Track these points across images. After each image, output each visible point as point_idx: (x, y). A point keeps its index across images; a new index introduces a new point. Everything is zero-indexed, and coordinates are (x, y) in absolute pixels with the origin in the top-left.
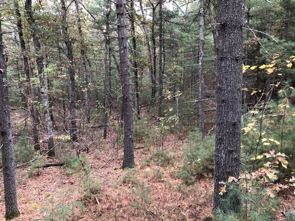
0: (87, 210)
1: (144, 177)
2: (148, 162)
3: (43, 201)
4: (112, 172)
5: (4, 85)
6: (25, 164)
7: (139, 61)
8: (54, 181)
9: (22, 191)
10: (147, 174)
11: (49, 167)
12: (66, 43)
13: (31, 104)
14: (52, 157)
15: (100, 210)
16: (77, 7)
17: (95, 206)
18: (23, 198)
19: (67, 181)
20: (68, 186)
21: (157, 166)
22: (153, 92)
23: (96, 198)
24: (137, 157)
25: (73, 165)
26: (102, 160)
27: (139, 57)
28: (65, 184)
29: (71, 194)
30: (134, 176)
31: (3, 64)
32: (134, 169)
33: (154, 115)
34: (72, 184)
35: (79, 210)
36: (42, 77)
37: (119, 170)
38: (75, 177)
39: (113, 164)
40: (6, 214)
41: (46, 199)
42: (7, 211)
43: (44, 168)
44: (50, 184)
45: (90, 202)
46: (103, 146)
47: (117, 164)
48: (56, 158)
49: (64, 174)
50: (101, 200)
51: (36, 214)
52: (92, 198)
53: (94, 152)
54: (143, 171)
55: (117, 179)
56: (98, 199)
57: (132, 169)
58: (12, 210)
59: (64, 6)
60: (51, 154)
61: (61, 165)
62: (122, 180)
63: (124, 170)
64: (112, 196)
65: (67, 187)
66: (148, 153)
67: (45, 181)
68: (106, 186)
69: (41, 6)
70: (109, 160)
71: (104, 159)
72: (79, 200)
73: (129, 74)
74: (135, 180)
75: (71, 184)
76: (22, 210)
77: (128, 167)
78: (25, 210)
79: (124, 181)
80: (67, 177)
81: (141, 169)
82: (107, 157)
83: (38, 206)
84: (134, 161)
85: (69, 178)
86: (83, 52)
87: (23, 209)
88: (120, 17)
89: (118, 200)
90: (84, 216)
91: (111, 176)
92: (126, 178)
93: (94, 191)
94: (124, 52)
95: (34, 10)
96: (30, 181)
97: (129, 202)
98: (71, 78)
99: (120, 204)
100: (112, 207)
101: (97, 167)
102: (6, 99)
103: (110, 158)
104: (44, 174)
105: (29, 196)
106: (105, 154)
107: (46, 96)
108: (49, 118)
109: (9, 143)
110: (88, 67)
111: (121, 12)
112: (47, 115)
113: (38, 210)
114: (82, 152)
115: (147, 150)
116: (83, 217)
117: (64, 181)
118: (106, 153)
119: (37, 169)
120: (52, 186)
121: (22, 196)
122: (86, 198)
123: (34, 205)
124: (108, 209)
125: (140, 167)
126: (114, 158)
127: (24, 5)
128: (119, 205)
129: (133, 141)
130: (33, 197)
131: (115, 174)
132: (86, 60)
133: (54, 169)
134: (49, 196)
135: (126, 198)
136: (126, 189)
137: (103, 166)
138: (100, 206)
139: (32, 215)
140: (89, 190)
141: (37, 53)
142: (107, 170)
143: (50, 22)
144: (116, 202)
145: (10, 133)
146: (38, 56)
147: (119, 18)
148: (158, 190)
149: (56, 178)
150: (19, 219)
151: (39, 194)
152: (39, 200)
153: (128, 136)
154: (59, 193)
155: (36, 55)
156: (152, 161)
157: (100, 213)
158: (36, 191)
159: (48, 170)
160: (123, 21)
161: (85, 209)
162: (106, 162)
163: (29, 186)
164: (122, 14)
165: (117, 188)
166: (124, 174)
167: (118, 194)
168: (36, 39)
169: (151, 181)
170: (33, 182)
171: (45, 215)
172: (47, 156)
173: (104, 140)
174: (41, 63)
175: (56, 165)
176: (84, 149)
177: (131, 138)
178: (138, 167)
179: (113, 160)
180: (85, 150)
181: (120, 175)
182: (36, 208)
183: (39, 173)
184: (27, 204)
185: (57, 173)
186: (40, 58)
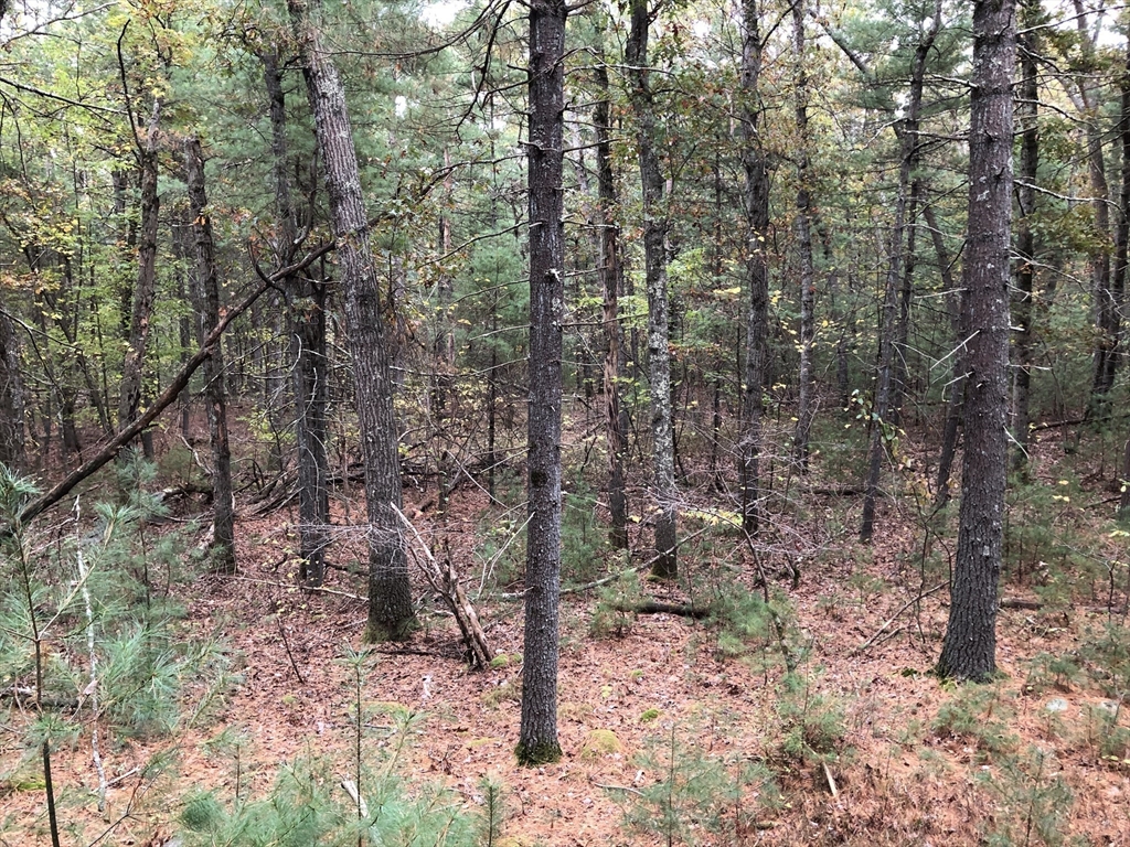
0: (788, 805)
1: (1038, 732)
2: (1059, 670)
3: (634, 731)
4: (893, 682)
5: (555, 323)
6: (579, 587)
7: (1045, 232)
8: (669, 669)
9: (569, 678)
10: (1052, 723)
11: (656, 616)
12: (749, 170)
13: (612, 387)
14: (665, 581)
15: (838, 820)
16: (800, 30)
17: (818, 797)
18: (570, 703)
19: (717, 679)
20: (720, 698)
21: (1107, 700)
22: (1102, 364)
23: (826, 767)
24: (1006, 640)
25: (743, 625)
26: (853, 627)
27: (1047, 214)
28: (707, 686)
29: (728, 727)
30: (991, 720)
31: (556, 253)
32: (992, 688)
33: (1102, 470)
34: (735, 691)
35: (756, 794)
36: (659, 294)
37: (924, 679)
38: (744, 671)
39: (897, 649)
40: (521, 743)
41: (642, 726)
42: (523, 735)
43: (640, 616)
44: (657, 676)
45: (798, 777)
46: (854, 569)
47: (917, 655)
48: (678, 587)
49: (706, 651)
50: (847, 781)
51: (611, 770)
52: (807, 762)
53: (819, 590)
54: (1037, 705)
55: (914, 713)
56: (833, 773)
57: (981, 687)
58: (540, 735)
59: (753, 33)
60: (665, 570)
61: (699, 615)
62: (936, 721)
63: (944, 683)
64: (890, 775)
65: (715, 701)
66: (1062, 633)
67: (640, 662)
68: (866, 732)
69: (679, 45)
70: (882, 631)
71: (859, 624)
72: (758, 760)
73: (1005, 287)
74: (996, 737)
75: (731, 693)
76: (566, 743)
77: (962, 673)
78: (578, 746)
79: (942, 728)
80: (718, 664)
81: (1025, 694)
82: (872, 619)
83: (618, 746)
84: (993, 654)
85: (723, 670)
86: (805, 201)
87: (569, 742)
88: (988, 51)
89: (915, 800)
90: (775, 824)
91: (885, 694)
92: (954, 716)
93: (820, 740)
94: (992, 197)
95: (655, 61)
96: (592, 652)
97: (965, 819)
98: (755, 301)
99: (926, 818)
100: (888, 819)
101: (830, 649)
102: (556, 369)
103: (885, 625)
104: (639, 637)
105: (590, 700)
106: (864, 606)
107: (664, 362)
108: (668, 441)
109: (550, 509)
110: (818, 256)
111: (996, 33)
112: (661, 431)
113: (617, 756)
114: (774, 582)
115: (1056, 620)
116: (771, 827)
117: (704, 674)
118: (869, 599)
119: (617, 614)
120: (663, 684)
121: (569, 696)
122: (785, 757)
123: (605, 735)
124: (871, 823)
125: (1021, 685)
126: (901, 626)
127: (625, 47)
128: (919, 821)
129: (995, 572)
130: (602, 709)
131: (907, 694)
132: (813, 230)
133: (675, 625)
134: (653, 716)
135: (951, 800)
136: (952, 762)
137: (854, 650)
138: (839, 802)
139: (596, 769)
140: (798, 731)
141: (650, 211)
142: (873, 668)
143: (702, 99)
144: (907, 803)
145: (558, 479)
146: (651, 222)
147: (983, 57)
148: (1106, 803)
149: (678, 660)
150: (559, 769)
151: (621, 703)
152: (619, 723)
153: (975, 547)
154: (689, 716)
155: (648, 218)
156: (1082, 670)
157: (840, 830)
158: (610, 689)
159: (650, 622)
160: (1000, 69)
161: (781, 797)
162: (865, 637)
163: (592, 667)
164: (999, 39)
165: (910, 748)
166: (944, 700)
167: (918, 775)
168: (652, 161)
169: (1073, 757)
170: (601, 655)
171: (637, 779)
172: (649, 574)
173: (861, 549)
174: (659, 244)
175: (678, 612)
176: (780, 569)
177: (987, 557)
178: (1010, 683)
179: (897, 633)
180: (785, 575)
181: (928, 702)
182: (611, 750)
183: (623, 629)
184: (583, 728)
185: (680, 643)
186: (658, 227)
